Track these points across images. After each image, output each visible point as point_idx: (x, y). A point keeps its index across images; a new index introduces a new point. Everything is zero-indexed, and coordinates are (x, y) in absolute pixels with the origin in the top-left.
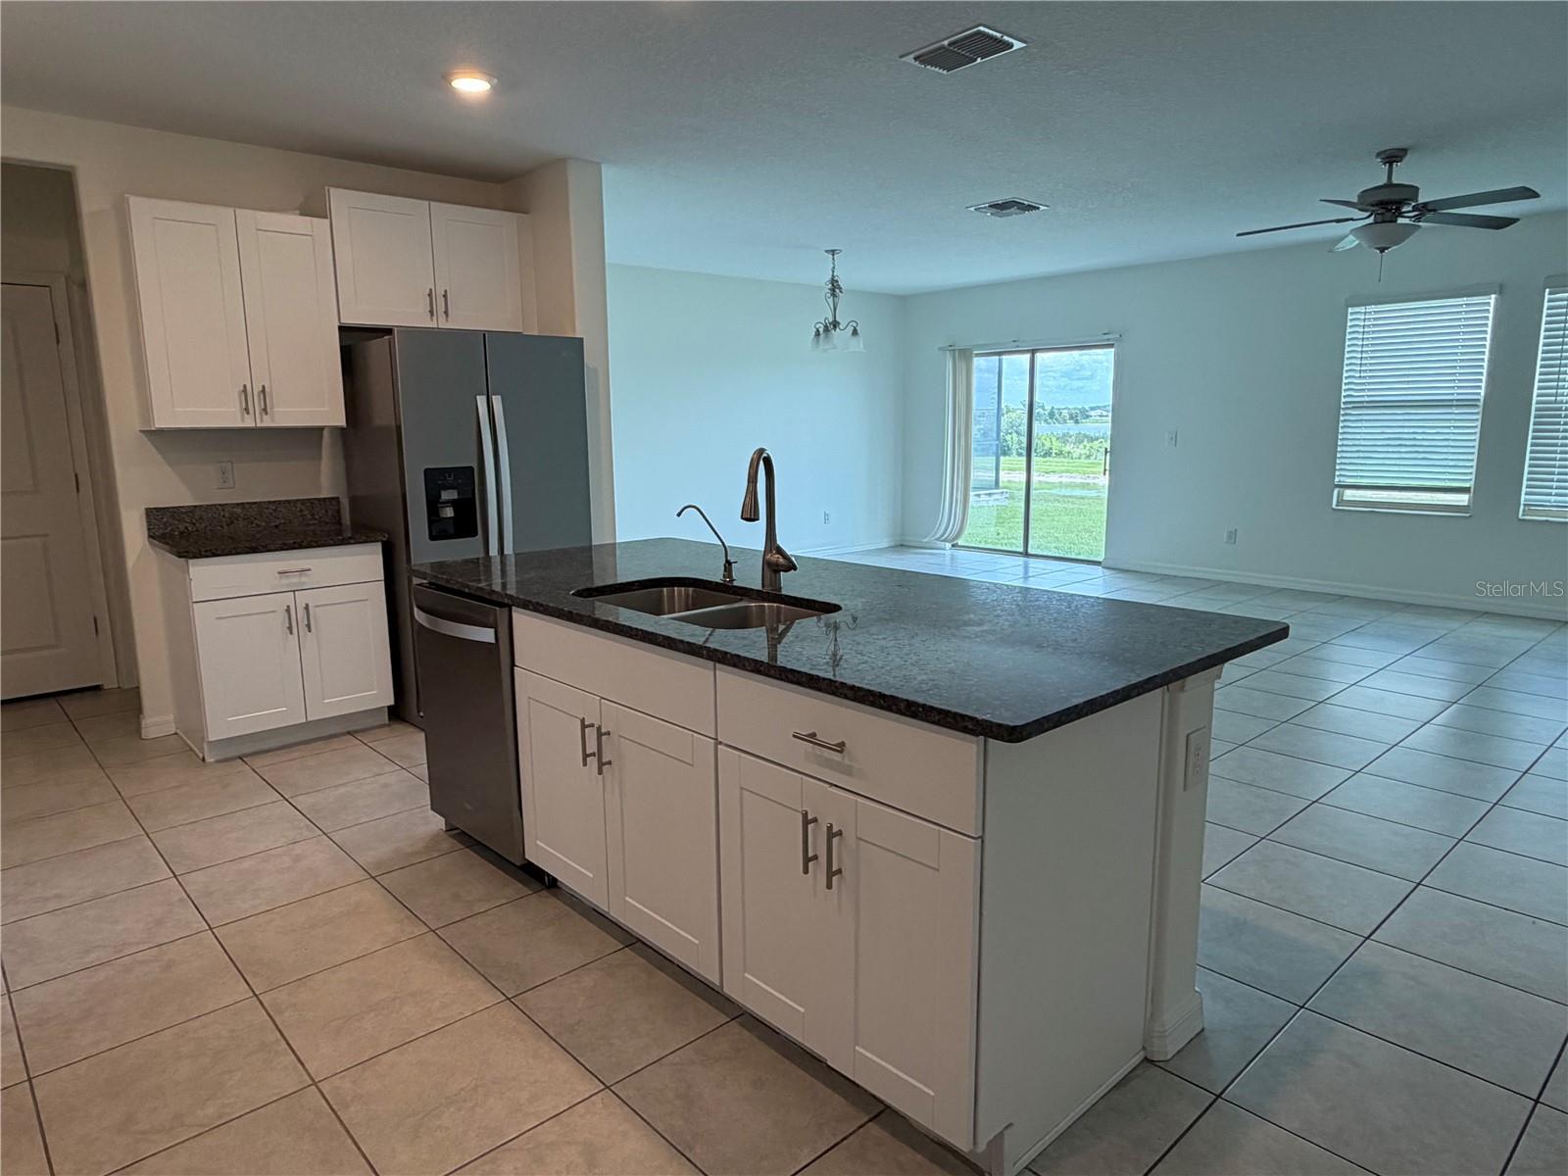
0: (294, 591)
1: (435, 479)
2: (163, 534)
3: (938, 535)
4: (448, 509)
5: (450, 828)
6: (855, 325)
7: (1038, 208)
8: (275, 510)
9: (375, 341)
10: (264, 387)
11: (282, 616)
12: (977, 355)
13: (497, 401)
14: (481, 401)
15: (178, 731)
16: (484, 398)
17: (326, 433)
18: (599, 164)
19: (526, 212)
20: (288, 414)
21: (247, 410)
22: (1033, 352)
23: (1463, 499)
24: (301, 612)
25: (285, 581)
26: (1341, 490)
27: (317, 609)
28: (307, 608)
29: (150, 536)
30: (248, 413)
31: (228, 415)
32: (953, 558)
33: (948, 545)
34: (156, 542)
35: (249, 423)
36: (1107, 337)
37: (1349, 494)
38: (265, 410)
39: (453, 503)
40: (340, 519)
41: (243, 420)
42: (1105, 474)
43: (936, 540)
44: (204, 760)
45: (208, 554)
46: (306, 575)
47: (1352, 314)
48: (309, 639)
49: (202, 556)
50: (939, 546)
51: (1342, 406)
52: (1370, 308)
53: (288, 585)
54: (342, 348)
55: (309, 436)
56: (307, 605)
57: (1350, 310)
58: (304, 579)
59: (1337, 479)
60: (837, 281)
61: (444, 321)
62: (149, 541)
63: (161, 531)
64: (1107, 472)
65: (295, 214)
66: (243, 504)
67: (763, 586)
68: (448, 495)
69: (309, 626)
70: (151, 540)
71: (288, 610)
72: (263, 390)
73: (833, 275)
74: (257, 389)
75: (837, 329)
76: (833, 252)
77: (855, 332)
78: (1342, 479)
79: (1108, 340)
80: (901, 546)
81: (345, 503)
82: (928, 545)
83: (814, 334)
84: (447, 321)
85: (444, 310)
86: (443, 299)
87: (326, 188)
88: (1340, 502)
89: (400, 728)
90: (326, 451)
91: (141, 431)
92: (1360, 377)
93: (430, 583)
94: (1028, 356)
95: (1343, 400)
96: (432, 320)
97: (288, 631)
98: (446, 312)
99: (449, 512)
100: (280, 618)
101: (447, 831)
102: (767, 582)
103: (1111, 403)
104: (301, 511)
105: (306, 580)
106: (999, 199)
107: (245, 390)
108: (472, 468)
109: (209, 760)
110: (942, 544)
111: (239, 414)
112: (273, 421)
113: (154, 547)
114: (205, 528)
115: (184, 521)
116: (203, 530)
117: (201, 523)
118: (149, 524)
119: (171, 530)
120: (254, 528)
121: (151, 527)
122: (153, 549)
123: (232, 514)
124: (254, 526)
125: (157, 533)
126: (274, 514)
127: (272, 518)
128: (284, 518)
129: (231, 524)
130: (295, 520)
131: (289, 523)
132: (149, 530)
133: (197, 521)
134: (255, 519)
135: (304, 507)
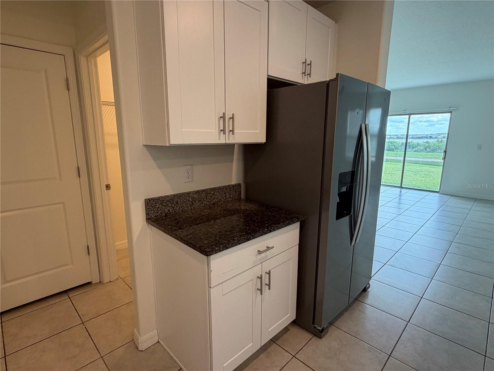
8: (214, 194)
10: (233, 115)
11: (255, 281)
15: (159, 340)
16: (364, 125)
22: (410, 115)
24: (264, 276)
28: (269, 273)
29: (148, 219)
34: (151, 222)
38: (233, 131)
40: (241, 196)
48: (266, 293)
62: (146, 221)
66: (199, 191)
69: (269, 285)
71: (261, 277)
72: (233, 117)
74: (228, 116)
79: (449, 110)
81: (243, 186)
90: (235, 156)
91: (144, 145)
100: (254, 284)
104: (225, 193)
107: (223, 117)
108: (355, 171)
113: (150, 225)
114: (179, 209)
115: (168, 206)
116: (178, 211)
117: (177, 206)
118: (148, 210)
119: (161, 213)
120: (203, 206)
121: (150, 212)
122: (148, 226)
123: (193, 198)
124: (203, 205)
125: (152, 216)
126: (213, 197)
127: (211, 199)
128: (217, 198)
129: (192, 205)
130: (222, 199)
131: (220, 201)
132: (147, 214)
133: (175, 205)
134: (204, 200)
135: (226, 191)
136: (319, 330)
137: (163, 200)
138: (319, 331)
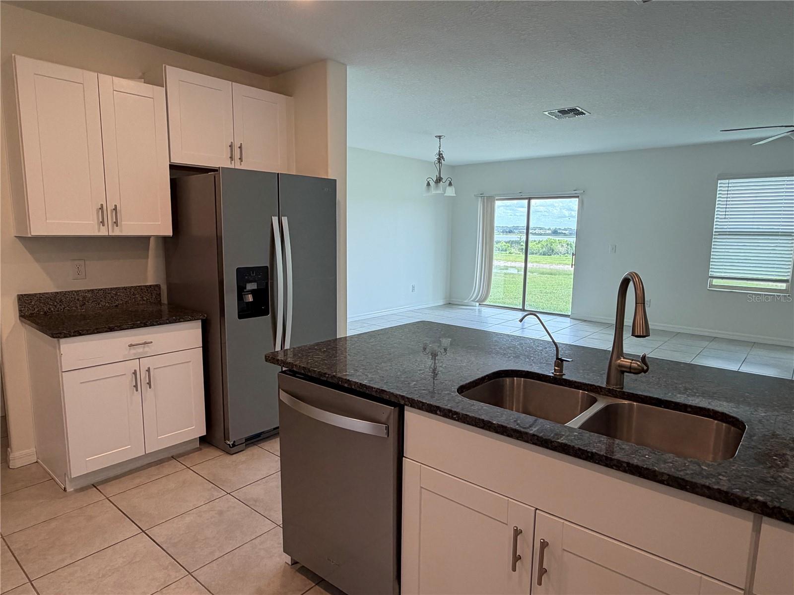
0: (139, 358)
1: (243, 275)
2: (32, 314)
3: (472, 299)
4: (250, 295)
5: (294, 563)
6: (450, 180)
7: (584, 114)
8: (116, 294)
9: (193, 176)
10: (116, 206)
11: (130, 376)
12: (497, 200)
13: (285, 220)
14: (275, 220)
15: (39, 460)
16: (277, 218)
17: (152, 241)
18: (345, 65)
19: (291, 96)
20: (130, 227)
21: (103, 222)
22: (529, 199)
23: (783, 286)
24: (144, 374)
25: (133, 351)
26: (711, 279)
27: (155, 370)
28: (148, 370)
29: (21, 316)
30: (103, 225)
31: (89, 227)
32: (480, 311)
33: (477, 304)
34: (23, 319)
35: (103, 232)
36: (576, 192)
37: (716, 282)
38: (116, 223)
39: (252, 292)
40: (160, 300)
41: (99, 231)
42: (572, 267)
43: (472, 301)
44: (65, 490)
45: (76, 334)
46: (148, 346)
47: (720, 183)
48: (149, 393)
49: (71, 336)
50: (472, 304)
51: (714, 234)
52: (731, 181)
53: (135, 354)
54: (171, 179)
55: (140, 243)
56: (149, 368)
57: (719, 182)
58: (147, 349)
59: (710, 273)
60: (442, 154)
61: (239, 164)
62: (20, 319)
63: (30, 312)
64: (573, 266)
65: (141, 82)
66: (93, 290)
67: (608, 382)
68: (251, 286)
69: (149, 384)
70: (21, 318)
71: (135, 373)
72: (115, 209)
73: (439, 151)
74: (111, 207)
75: (441, 182)
76: (440, 137)
77: (450, 184)
78: (712, 273)
79: (576, 194)
80: (450, 304)
81: (164, 288)
82: (466, 304)
83: (426, 184)
84: (241, 164)
85: (239, 157)
86: (239, 150)
87: (164, 65)
88: (711, 286)
89: (211, 453)
90: (151, 252)
91: (16, 236)
92: (725, 218)
93: (290, 370)
94: (526, 201)
95: (714, 230)
96: (231, 164)
97: (135, 389)
98: (241, 159)
99: (250, 298)
100: (128, 380)
101: (292, 565)
102: (613, 381)
103: (576, 228)
104: (134, 294)
105: (148, 349)
106: (566, 107)
107: (102, 208)
108: (267, 267)
109: (70, 489)
110: (474, 303)
111: (96, 227)
112: (121, 231)
113: (24, 324)
114: (64, 309)
115: (48, 304)
116: (62, 310)
117: (61, 305)
118: (20, 306)
119: (38, 311)
120: (100, 308)
121: (22, 309)
122: (23, 326)
123: (84, 297)
124: (100, 306)
125: (26, 313)
126: (115, 297)
127: (113, 300)
128: (121, 300)
129: (83, 305)
130: (130, 301)
131: (126, 304)
132: (20, 311)
133: (58, 304)
134: (101, 301)
135: (136, 292)
136: (229, 445)
137: (41, 297)
138: (230, 447)
